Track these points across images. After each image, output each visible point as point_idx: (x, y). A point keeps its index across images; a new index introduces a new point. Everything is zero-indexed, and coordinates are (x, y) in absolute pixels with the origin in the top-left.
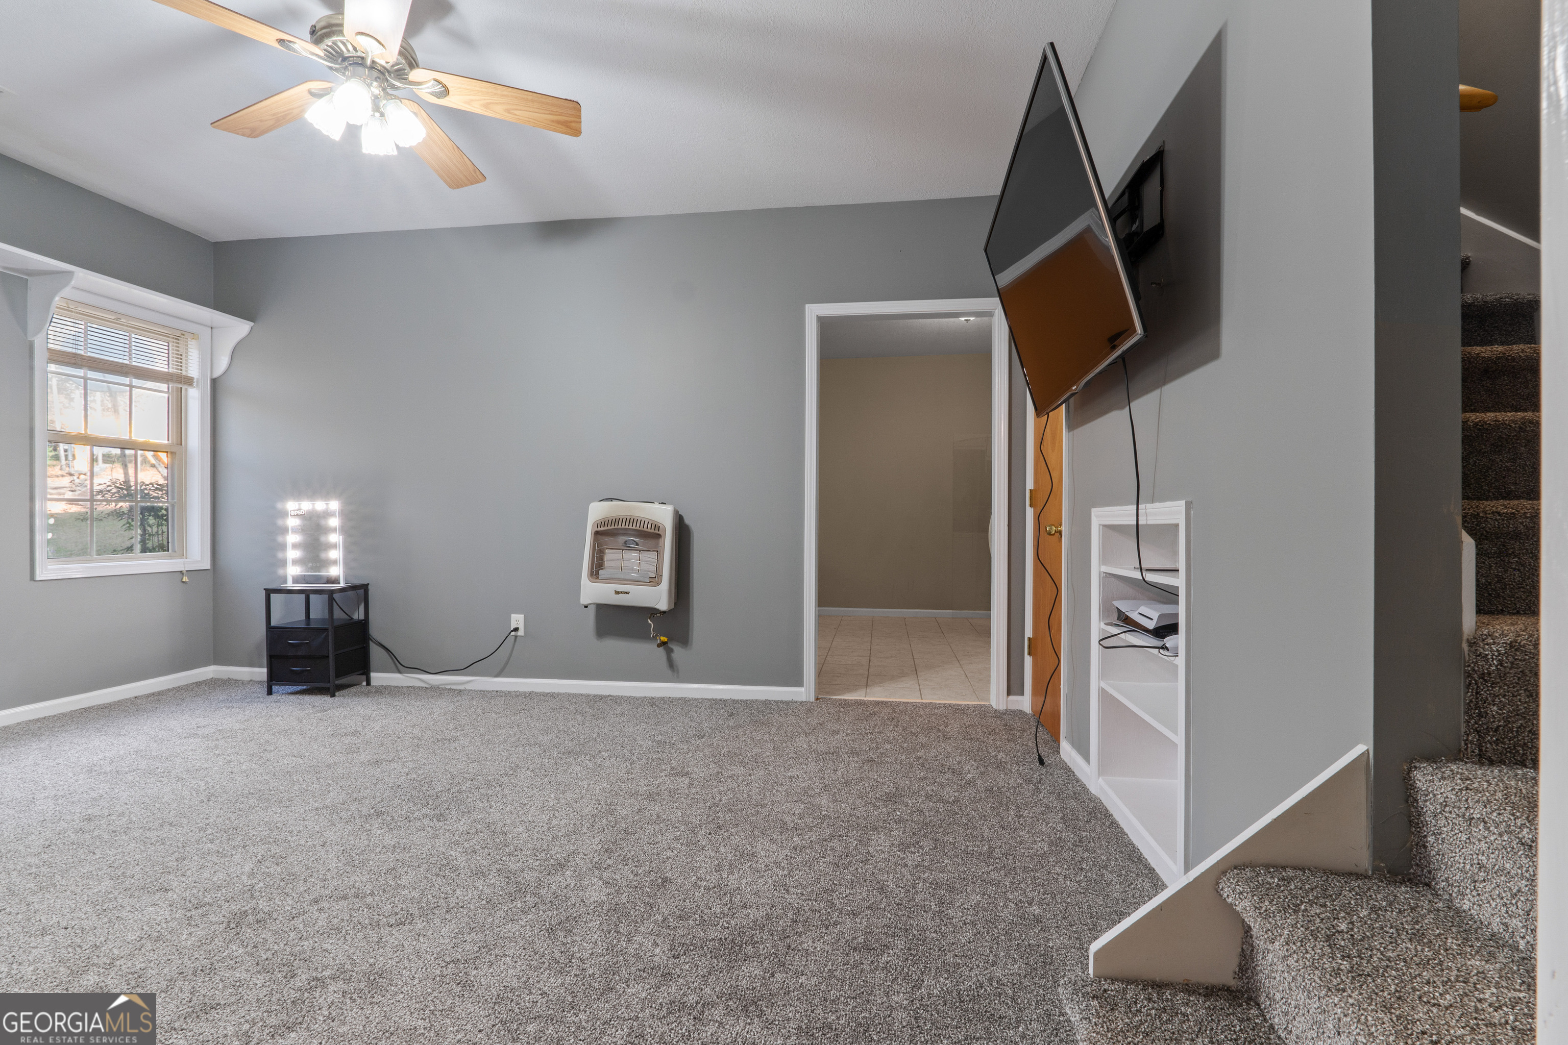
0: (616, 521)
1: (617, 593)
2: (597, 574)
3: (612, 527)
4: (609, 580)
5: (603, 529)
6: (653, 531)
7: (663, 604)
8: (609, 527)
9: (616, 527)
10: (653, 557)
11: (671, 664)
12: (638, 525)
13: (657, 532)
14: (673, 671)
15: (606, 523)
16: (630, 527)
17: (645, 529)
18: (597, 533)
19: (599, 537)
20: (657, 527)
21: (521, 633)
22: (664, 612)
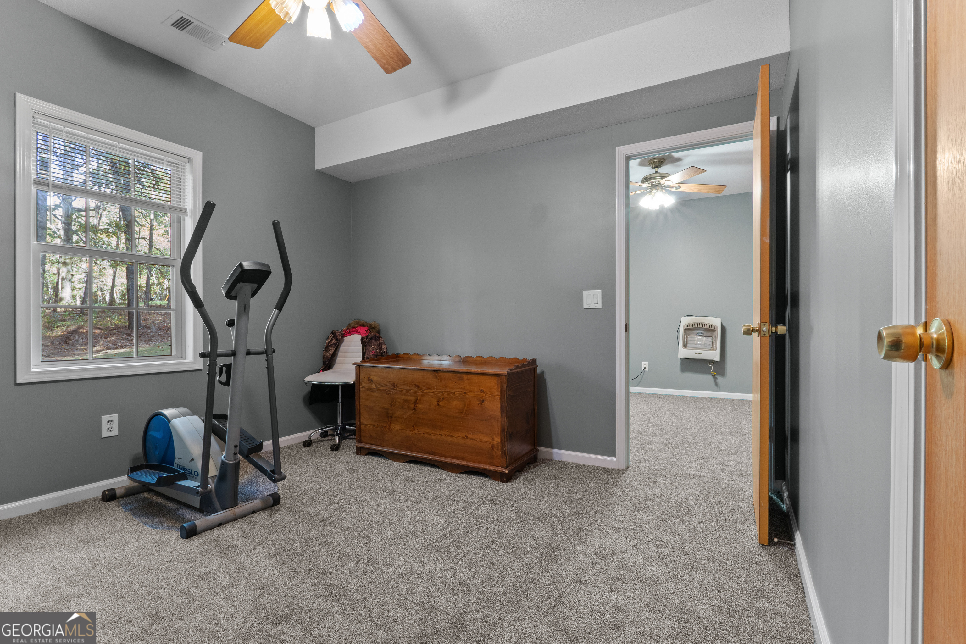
0: (695, 325)
1: (696, 353)
2: (686, 346)
3: (693, 327)
4: (692, 348)
5: (688, 328)
6: (712, 328)
7: (717, 358)
8: (692, 327)
9: (695, 327)
10: (710, 340)
11: (716, 384)
12: (705, 326)
13: (714, 329)
14: (717, 386)
15: (690, 325)
16: (702, 327)
17: (709, 328)
18: (685, 329)
19: (686, 331)
20: (714, 327)
21: (646, 370)
22: (717, 362)
